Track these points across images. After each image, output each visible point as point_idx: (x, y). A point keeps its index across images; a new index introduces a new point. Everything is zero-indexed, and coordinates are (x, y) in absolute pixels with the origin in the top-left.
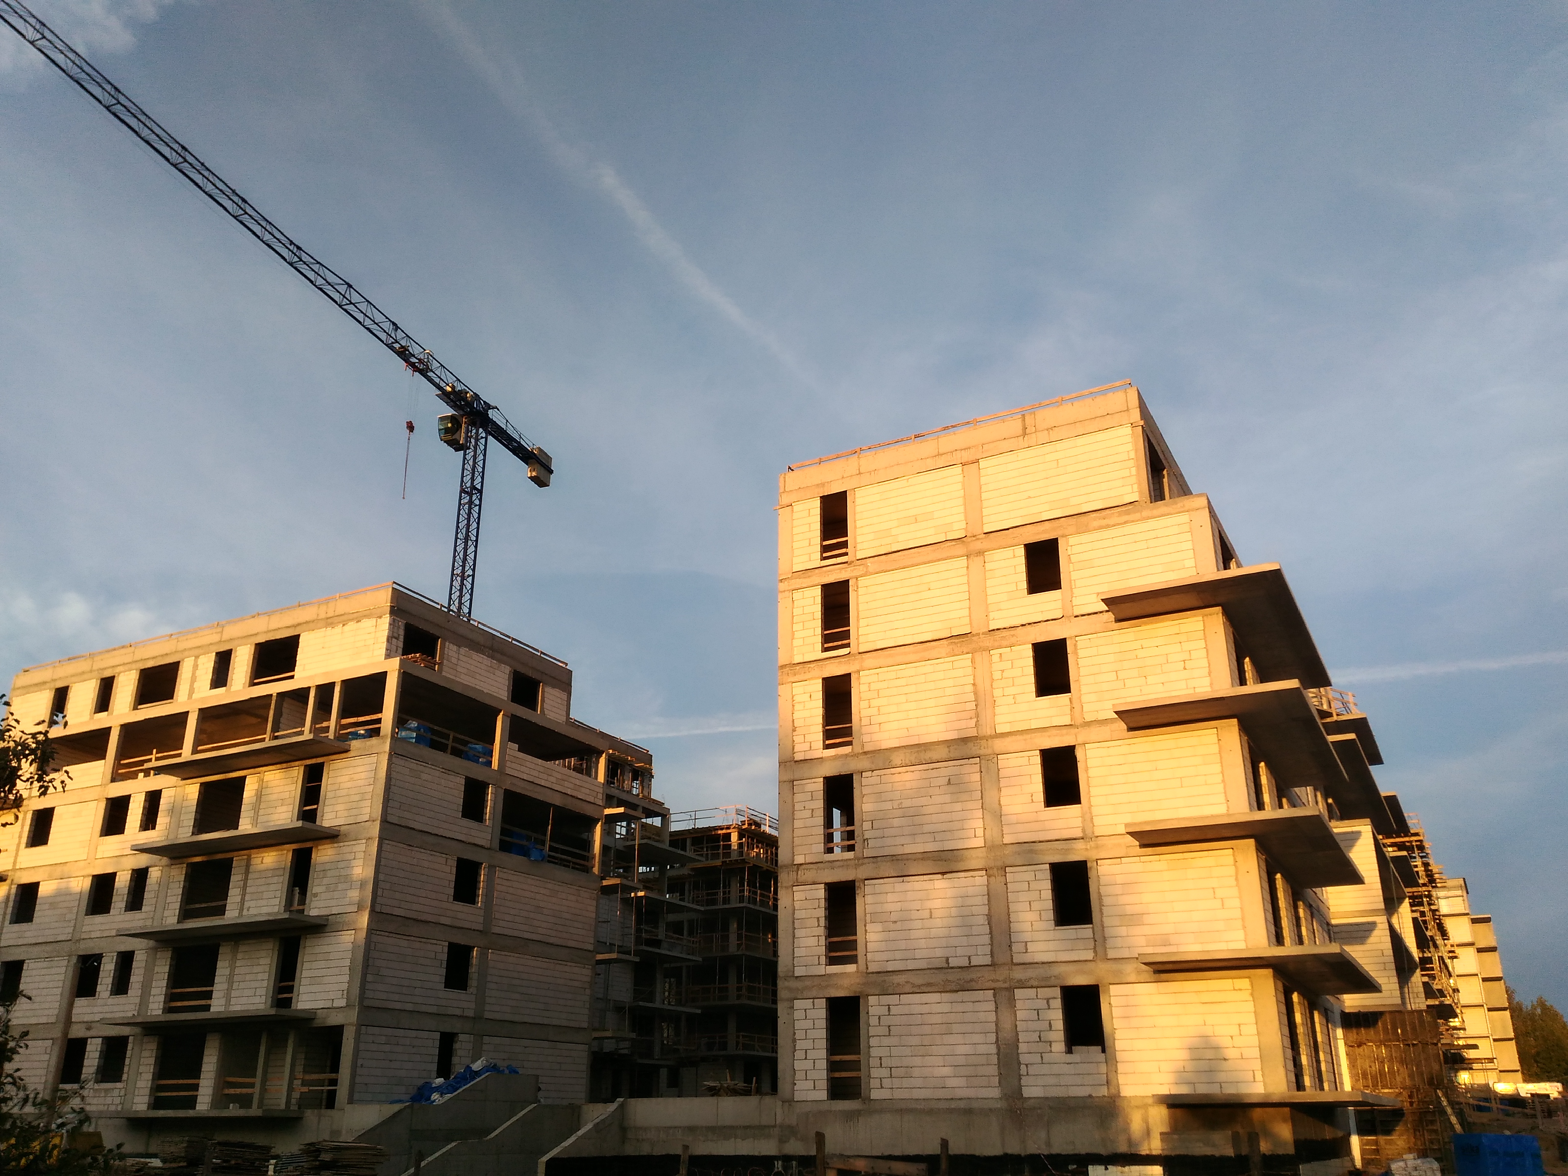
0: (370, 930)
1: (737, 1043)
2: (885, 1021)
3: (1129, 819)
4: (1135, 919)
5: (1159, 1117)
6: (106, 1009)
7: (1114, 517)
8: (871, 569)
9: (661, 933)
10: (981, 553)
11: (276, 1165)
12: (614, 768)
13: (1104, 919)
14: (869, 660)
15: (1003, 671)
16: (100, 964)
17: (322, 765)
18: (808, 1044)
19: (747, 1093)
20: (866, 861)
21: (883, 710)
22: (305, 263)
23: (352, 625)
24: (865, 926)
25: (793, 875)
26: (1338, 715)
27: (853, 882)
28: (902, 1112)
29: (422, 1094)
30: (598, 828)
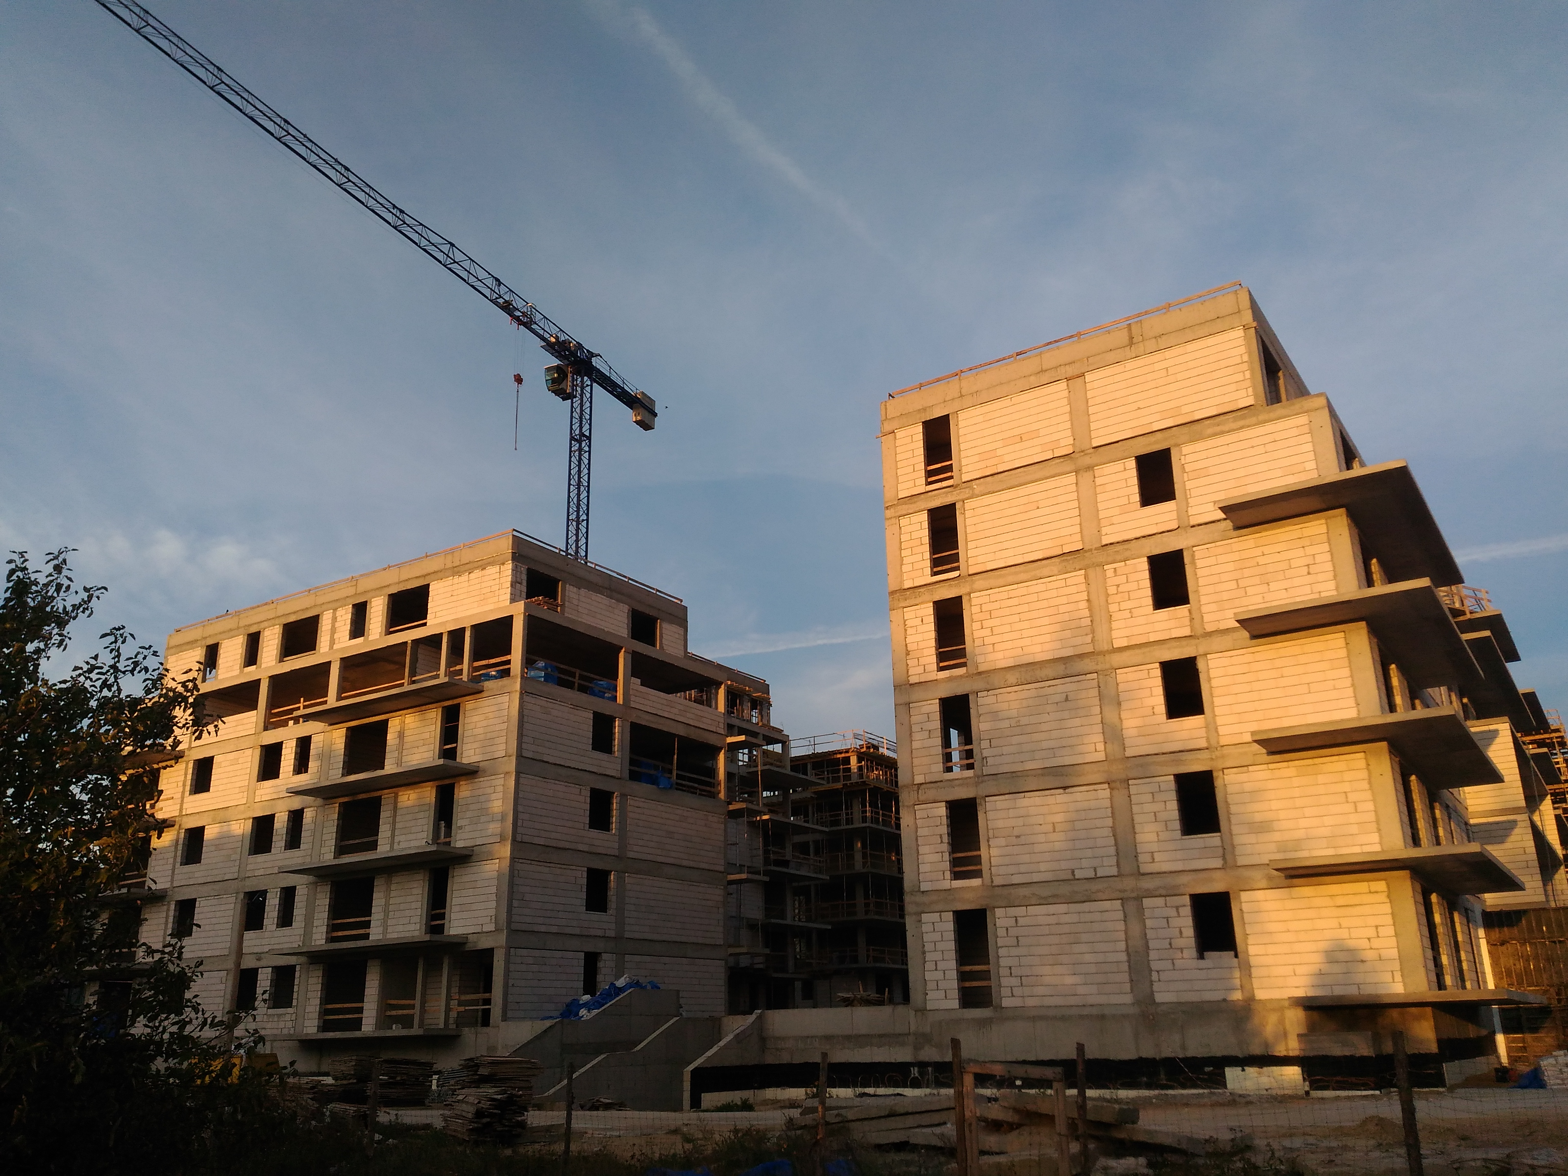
0: (513, 859)
1: (868, 956)
2: (1013, 932)
3: (1255, 727)
4: (1262, 827)
5: (1295, 1019)
6: (273, 941)
7: (1230, 423)
8: (977, 492)
9: (788, 853)
10: (1090, 468)
11: (438, 1080)
12: (733, 698)
13: (1233, 828)
14: (979, 582)
15: (1118, 586)
16: (265, 899)
17: (458, 706)
18: (937, 956)
19: (880, 1003)
20: (986, 778)
21: (996, 630)
22: (408, 225)
23: (477, 574)
24: (988, 841)
25: (914, 795)
26: (1471, 613)
27: (975, 799)
28: (1034, 1019)
29: (571, 1010)
30: (722, 756)
